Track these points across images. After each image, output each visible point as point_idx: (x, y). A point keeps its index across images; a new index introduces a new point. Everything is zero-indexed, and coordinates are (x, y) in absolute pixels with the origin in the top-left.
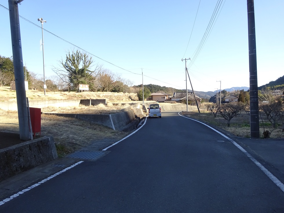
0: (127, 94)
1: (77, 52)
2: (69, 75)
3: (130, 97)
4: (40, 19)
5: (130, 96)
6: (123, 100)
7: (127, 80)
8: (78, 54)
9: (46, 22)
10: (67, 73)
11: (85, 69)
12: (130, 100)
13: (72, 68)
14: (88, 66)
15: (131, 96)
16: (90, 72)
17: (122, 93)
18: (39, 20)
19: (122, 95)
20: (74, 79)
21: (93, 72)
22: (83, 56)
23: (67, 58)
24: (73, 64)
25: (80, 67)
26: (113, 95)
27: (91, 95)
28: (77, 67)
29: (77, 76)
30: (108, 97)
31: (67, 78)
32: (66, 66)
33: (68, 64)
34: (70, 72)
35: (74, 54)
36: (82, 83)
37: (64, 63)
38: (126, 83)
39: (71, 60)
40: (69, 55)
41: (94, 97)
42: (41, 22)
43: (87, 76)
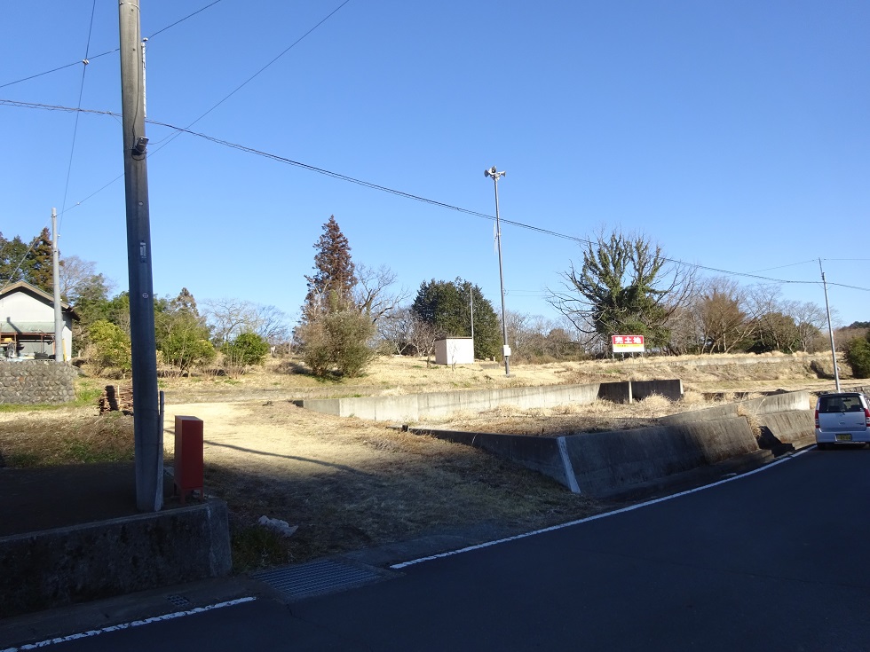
0: (797, 355)
1: (613, 239)
2: (593, 310)
3: (815, 368)
4: (490, 172)
5: (812, 362)
6: (781, 377)
7: (802, 306)
8: (617, 244)
9: (504, 174)
10: (588, 306)
11: (640, 288)
12: (815, 376)
13: (601, 289)
14: (652, 276)
15: (822, 364)
16: (656, 293)
17: (778, 353)
18: (487, 174)
19: (778, 360)
20: (608, 319)
21: (666, 292)
22: (634, 250)
23: (586, 260)
24: (604, 275)
25: (626, 281)
26: (737, 363)
27: (653, 366)
28: (615, 284)
29: (616, 310)
30: (716, 372)
31: (591, 320)
32: (582, 286)
33: (588, 279)
34: (595, 301)
35: (605, 246)
36: (632, 331)
37: (578, 278)
38: (802, 317)
39: (596, 266)
40: (591, 251)
41: (664, 371)
42: (494, 178)
43: (647, 307)
